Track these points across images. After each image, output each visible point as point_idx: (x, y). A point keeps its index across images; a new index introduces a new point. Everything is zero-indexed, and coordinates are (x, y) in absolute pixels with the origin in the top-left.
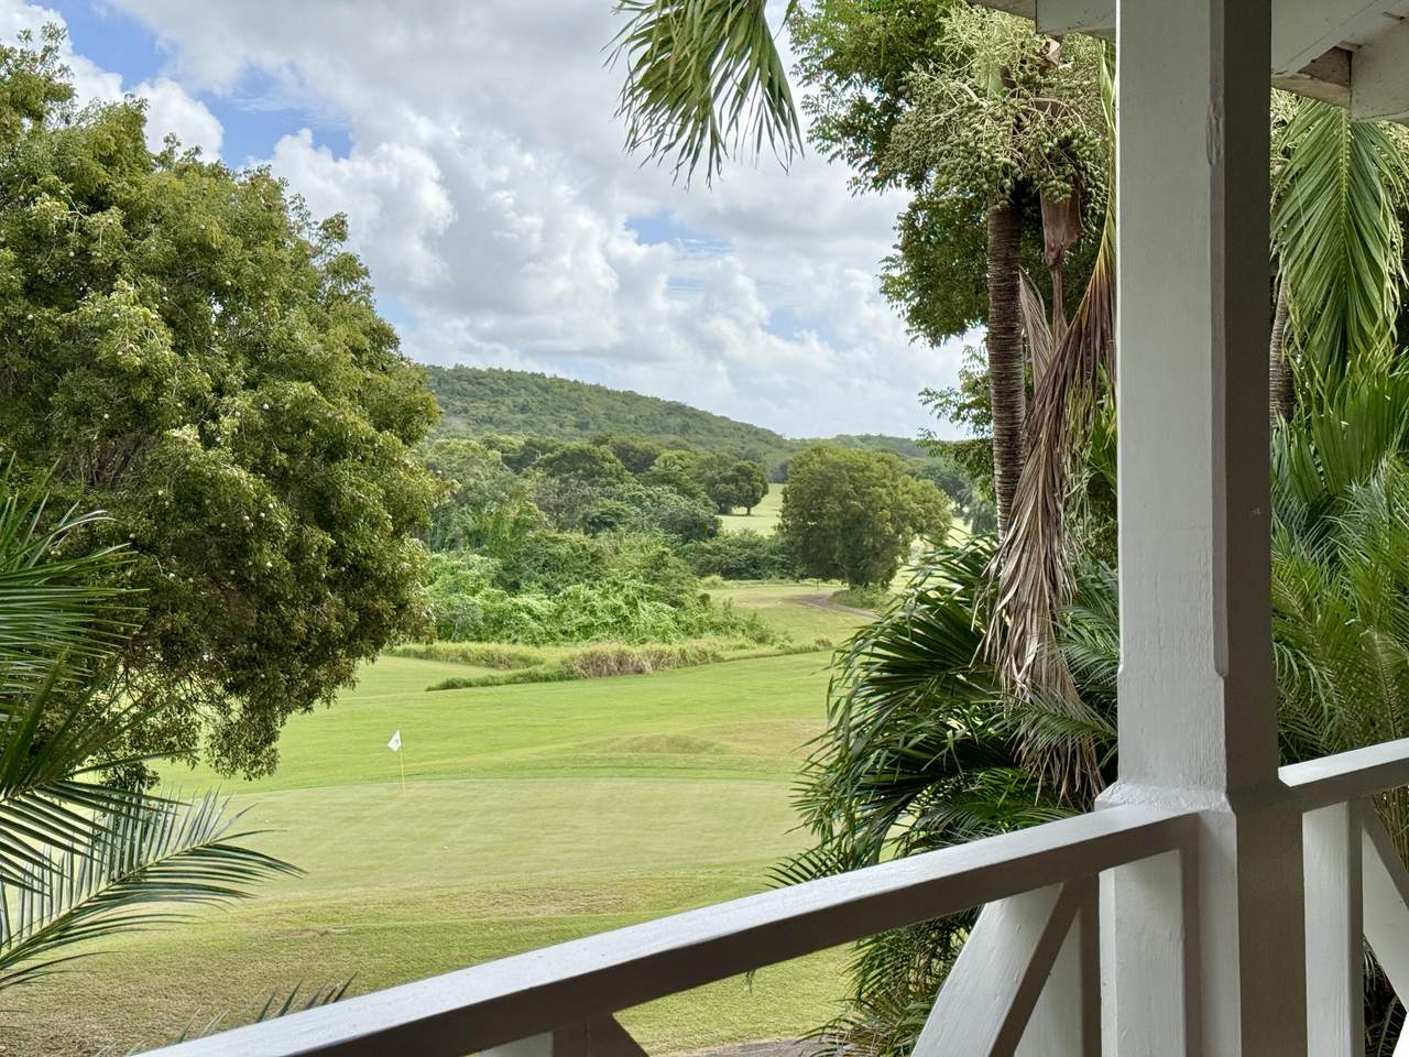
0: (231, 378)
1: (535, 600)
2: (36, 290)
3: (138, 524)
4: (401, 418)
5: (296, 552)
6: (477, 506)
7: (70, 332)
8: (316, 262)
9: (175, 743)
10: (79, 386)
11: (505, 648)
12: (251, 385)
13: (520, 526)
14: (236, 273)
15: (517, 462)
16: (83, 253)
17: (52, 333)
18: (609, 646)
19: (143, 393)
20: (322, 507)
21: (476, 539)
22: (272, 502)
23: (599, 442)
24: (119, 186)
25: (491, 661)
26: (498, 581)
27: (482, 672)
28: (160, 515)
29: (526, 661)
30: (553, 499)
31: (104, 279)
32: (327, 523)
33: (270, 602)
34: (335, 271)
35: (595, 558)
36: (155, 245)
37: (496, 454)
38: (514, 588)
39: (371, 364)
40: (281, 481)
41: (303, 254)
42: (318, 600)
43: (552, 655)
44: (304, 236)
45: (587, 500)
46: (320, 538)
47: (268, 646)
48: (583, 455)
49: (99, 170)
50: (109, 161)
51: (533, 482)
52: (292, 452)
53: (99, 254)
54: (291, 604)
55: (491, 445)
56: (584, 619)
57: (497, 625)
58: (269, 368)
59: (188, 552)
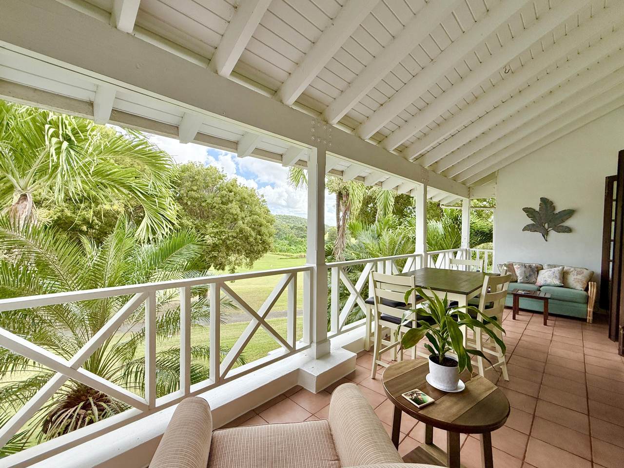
0: (247, 215)
1: (293, 247)
2: (223, 203)
3: (235, 235)
4: (271, 222)
5: (256, 239)
6: (286, 234)
7: (227, 209)
8: (260, 200)
9: (239, 264)
10: (227, 216)
11: (288, 254)
12: (250, 216)
13: (292, 237)
14: (248, 201)
15: (292, 229)
16: (229, 198)
17: (225, 209)
18: (303, 254)
19: (236, 217)
20: (259, 233)
21: (286, 239)
22: (252, 232)
23: (303, 226)
24: (234, 190)
25: (287, 255)
26: (288, 244)
27: (286, 257)
28: (237, 233)
29: (292, 256)
30: (297, 233)
31: (231, 202)
32: (260, 235)
33: (252, 246)
34: (263, 201)
35: (302, 242)
36: (238, 198)
37: (289, 227)
38: (291, 246)
39: (267, 214)
40: (254, 229)
41: (258, 199)
42: (258, 245)
43: (295, 255)
44: (258, 197)
45: (301, 234)
46: (259, 237)
47: (252, 252)
48: (301, 227)
49: (231, 187)
50: (233, 186)
51: (294, 231)
52: (255, 225)
53: (231, 199)
54: (255, 246)
55: (288, 226)
56: (300, 250)
57: (288, 250)
58: (252, 214)
59: (241, 239)
